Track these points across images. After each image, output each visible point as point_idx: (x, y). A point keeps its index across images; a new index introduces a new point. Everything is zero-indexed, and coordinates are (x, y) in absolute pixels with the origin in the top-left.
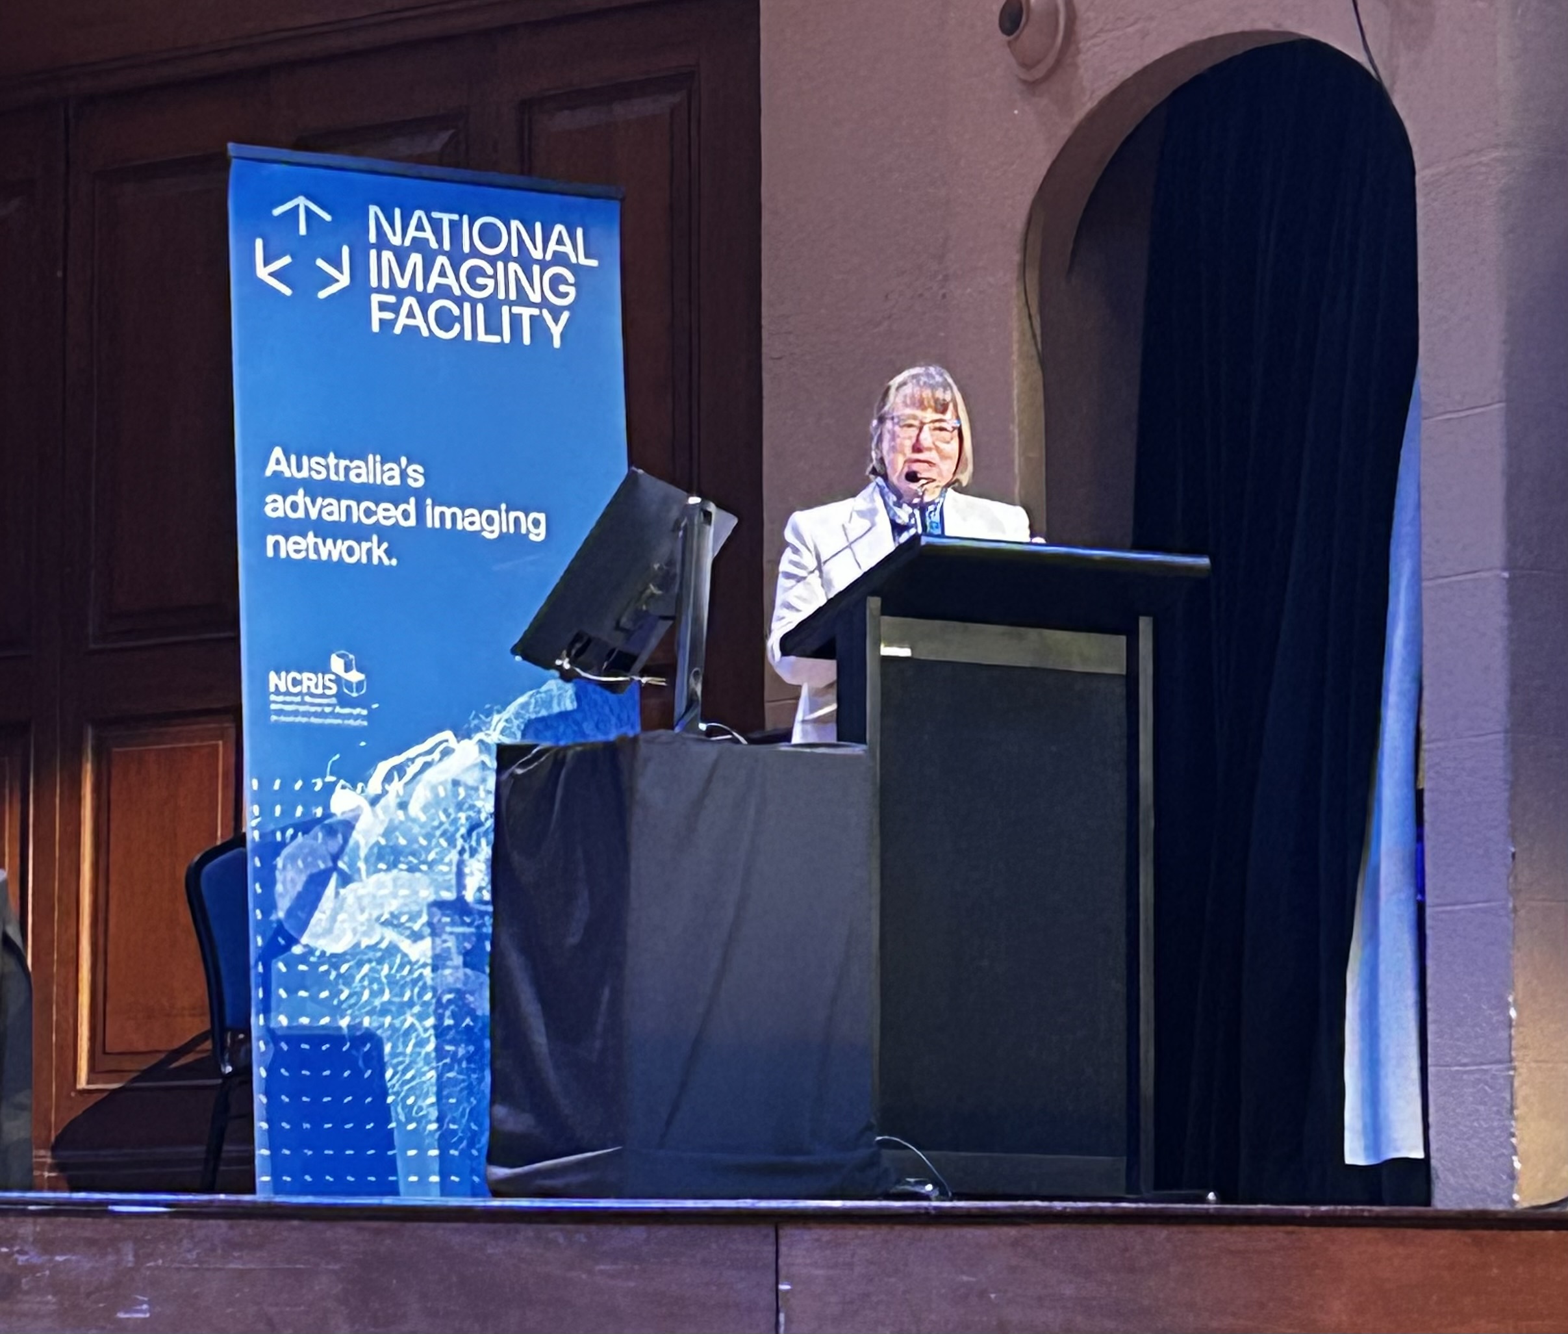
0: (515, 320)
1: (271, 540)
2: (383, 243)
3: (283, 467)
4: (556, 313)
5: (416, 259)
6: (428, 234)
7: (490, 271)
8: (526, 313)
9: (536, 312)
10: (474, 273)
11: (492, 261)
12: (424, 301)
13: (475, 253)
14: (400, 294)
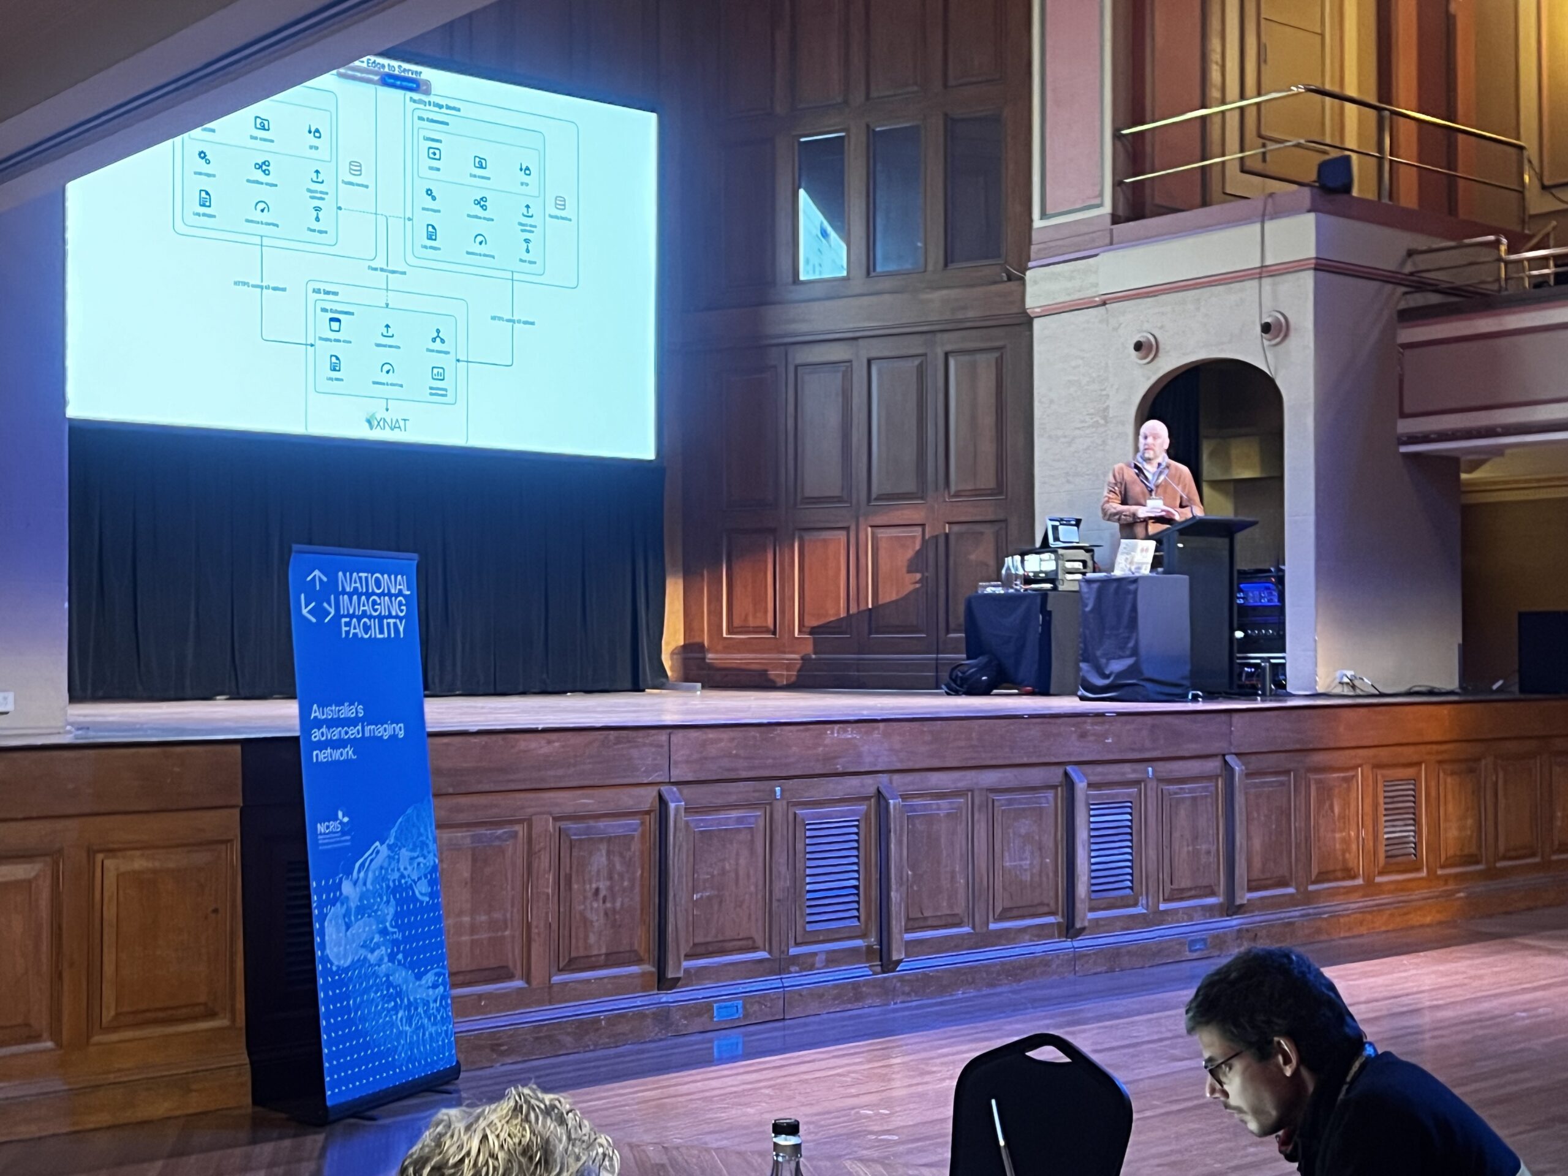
0: (388, 624)
1: (315, 753)
2: (344, 592)
3: (317, 714)
4: (401, 619)
5: (355, 597)
6: (358, 585)
7: (379, 601)
8: (392, 621)
9: (394, 620)
10: (374, 603)
11: (379, 595)
12: (359, 619)
13: (374, 594)
14: (351, 616)
